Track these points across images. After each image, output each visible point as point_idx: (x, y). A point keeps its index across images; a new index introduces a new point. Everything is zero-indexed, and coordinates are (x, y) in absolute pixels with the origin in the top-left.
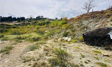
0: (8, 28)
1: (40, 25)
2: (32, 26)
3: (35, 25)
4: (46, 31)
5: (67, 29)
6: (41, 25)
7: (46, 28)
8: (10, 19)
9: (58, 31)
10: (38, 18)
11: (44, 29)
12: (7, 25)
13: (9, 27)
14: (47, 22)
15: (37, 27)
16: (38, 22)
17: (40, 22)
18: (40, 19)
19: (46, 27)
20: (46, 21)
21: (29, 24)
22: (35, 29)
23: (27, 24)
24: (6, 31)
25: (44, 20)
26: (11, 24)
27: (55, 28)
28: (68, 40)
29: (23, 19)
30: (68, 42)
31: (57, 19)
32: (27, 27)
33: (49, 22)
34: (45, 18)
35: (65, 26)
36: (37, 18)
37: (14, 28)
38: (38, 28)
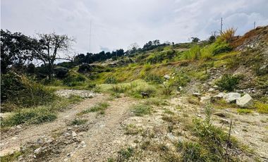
0: (100, 72)
1: (153, 61)
2: (136, 66)
3: (142, 64)
4: (166, 76)
5: (234, 67)
6: (155, 63)
7: (165, 68)
8: (102, 56)
9: (202, 74)
10: (149, 47)
11: (161, 71)
12: (99, 67)
13: (101, 70)
14: (168, 53)
15: (145, 66)
16: (148, 56)
17: (151, 55)
18: (153, 48)
19: (166, 65)
20: (166, 50)
21: (131, 62)
22: (142, 73)
23: (127, 62)
24: (98, 77)
25: (162, 50)
26: (103, 65)
27: (190, 67)
28: (238, 103)
29: (120, 53)
30: (239, 107)
31: (196, 40)
32: (128, 68)
33: (174, 51)
34: (164, 45)
35: (227, 57)
36: (145, 47)
37: (108, 71)
38: (148, 70)
